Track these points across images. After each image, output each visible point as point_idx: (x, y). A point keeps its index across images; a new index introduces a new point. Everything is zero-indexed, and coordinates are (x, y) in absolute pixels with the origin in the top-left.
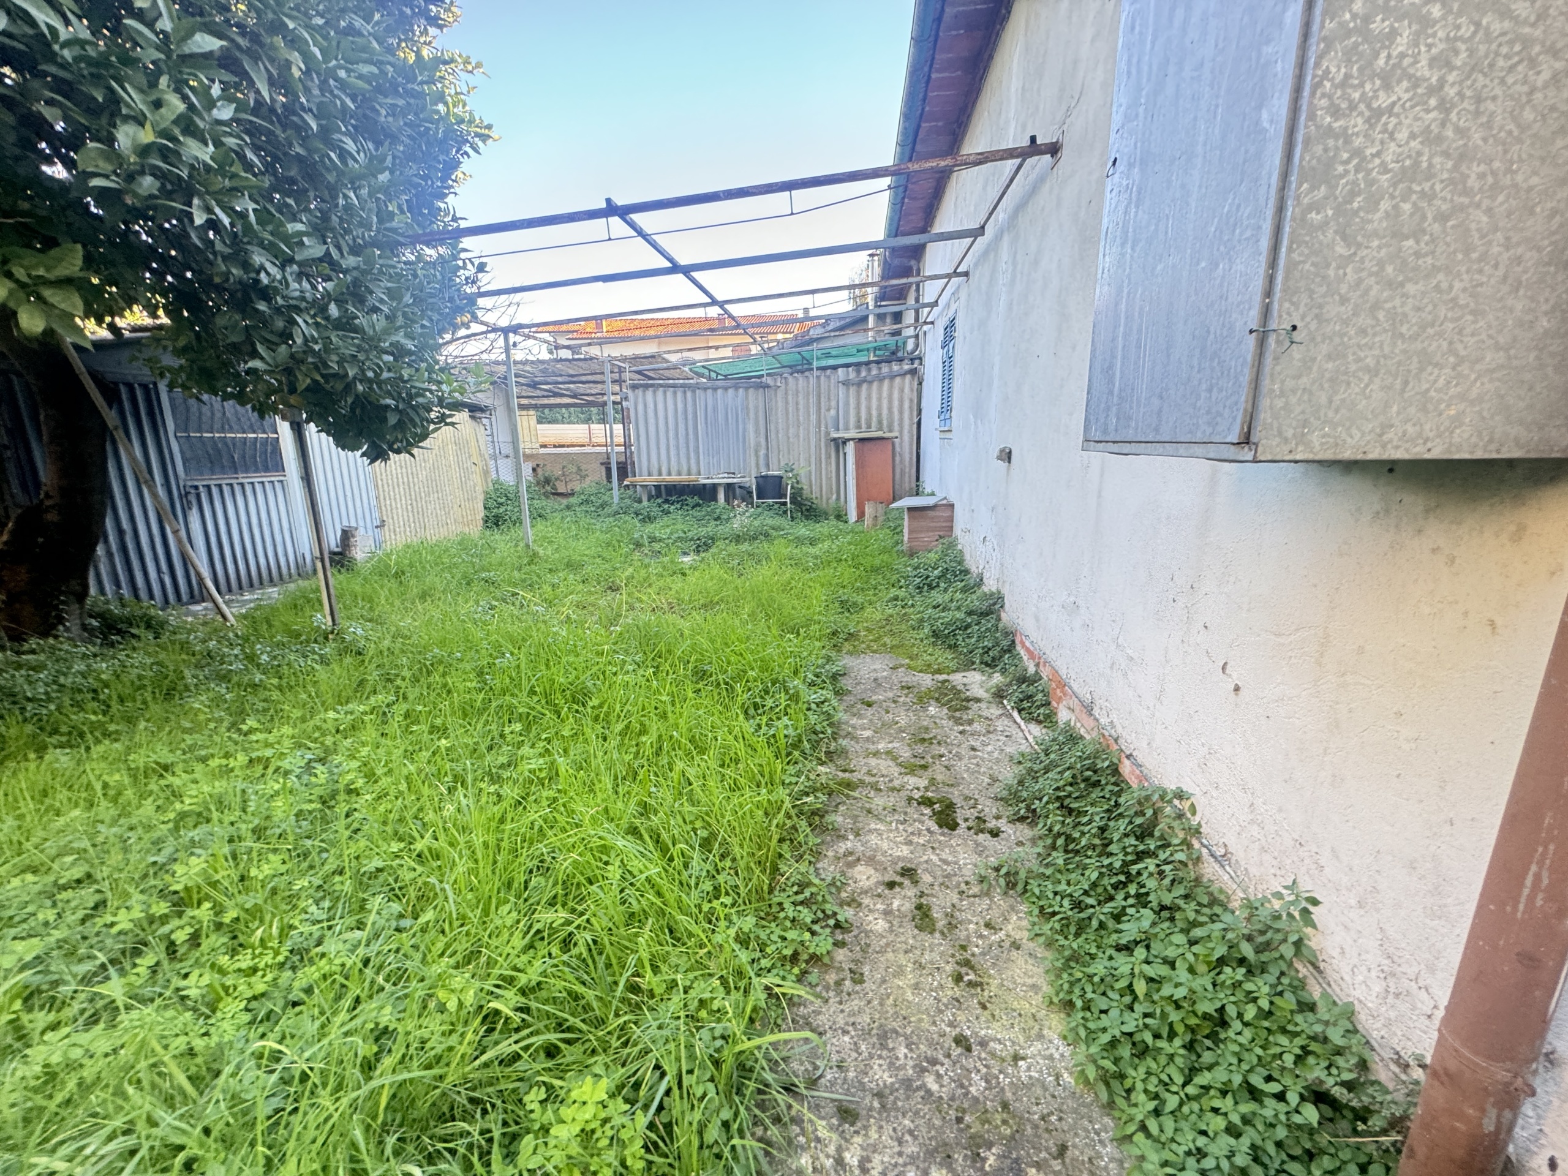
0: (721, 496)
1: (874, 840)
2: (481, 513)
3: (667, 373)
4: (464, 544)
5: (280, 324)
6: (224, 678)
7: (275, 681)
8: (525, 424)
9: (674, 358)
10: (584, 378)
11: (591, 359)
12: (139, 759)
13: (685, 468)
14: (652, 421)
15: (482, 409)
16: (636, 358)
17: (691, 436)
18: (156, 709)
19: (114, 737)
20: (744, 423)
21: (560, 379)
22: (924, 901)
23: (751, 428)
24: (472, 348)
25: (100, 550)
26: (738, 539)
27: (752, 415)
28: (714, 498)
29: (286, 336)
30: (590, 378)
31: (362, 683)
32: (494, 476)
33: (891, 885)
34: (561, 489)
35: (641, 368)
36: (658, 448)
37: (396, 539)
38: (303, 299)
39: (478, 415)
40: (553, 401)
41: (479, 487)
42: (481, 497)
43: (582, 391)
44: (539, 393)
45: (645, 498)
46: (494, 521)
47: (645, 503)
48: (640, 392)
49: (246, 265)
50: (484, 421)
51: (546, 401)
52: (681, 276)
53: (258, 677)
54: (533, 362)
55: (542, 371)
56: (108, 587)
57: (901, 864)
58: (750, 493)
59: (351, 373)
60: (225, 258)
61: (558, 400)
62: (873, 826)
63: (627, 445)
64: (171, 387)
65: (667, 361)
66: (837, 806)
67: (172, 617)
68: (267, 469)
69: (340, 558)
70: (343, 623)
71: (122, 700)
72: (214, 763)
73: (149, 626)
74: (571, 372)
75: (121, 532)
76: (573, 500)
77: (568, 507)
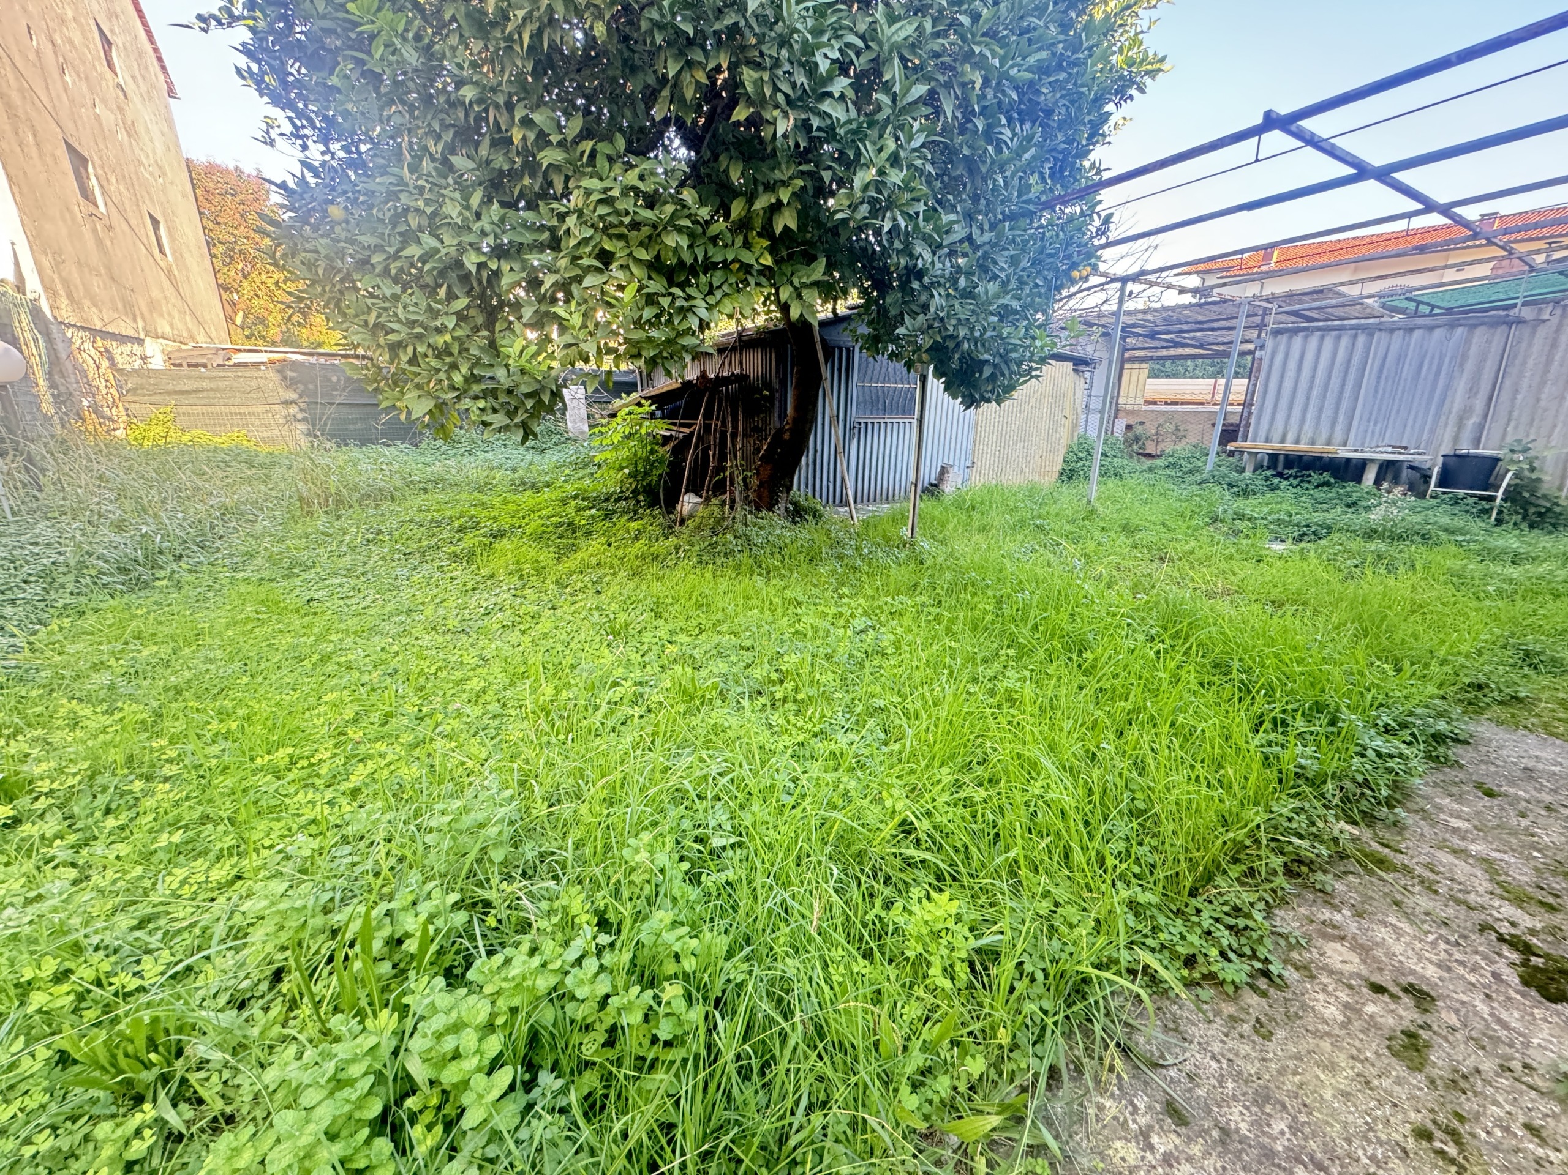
0: (1370, 476)
1: (1382, 933)
2: (1059, 465)
3: (1340, 312)
4: (1032, 492)
5: (923, 298)
6: (840, 557)
7: (866, 568)
8: (1134, 378)
9: (1354, 291)
10: (1215, 325)
11: (1225, 301)
12: (788, 593)
13: (1324, 435)
14: (1291, 374)
15: (1085, 362)
16: (1290, 296)
17: (1347, 394)
18: (804, 567)
19: (782, 577)
20: (1451, 378)
21: (1185, 327)
22: (1424, 1034)
23: (1461, 386)
24: (1093, 300)
25: (803, 460)
26: (1371, 534)
27: (1470, 366)
28: (1358, 479)
29: (925, 308)
30: (1224, 324)
31: (915, 585)
32: (1081, 430)
33: (1378, 989)
34: (1150, 449)
35: (1297, 307)
36: (1290, 408)
37: (978, 480)
38: (943, 276)
39: (1081, 368)
40: (1173, 352)
41: (1063, 440)
42: (1063, 451)
43: (1211, 340)
44: (1157, 344)
45: (1249, 468)
46: (1069, 475)
47: (1248, 474)
48: (1283, 339)
49: (911, 255)
50: (1087, 375)
51: (1164, 353)
52: (1372, 182)
53: (859, 563)
54: (1156, 310)
55: (1165, 319)
56: (803, 487)
57: (1411, 979)
58: (1426, 478)
59: (962, 334)
60: (898, 252)
61: (1180, 351)
62: (1392, 920)
63: (1247, 404)
64: (861, 349)
65: (1339, 294)
66: (1346, 873)
67: (828, 512)
68: (904, 413)
69: (933, 490)
70: (918, 537)
71: (791, 557)
72: (820, 608)
73: (814, 516)
74: (1200, 318)
75: (816, 451)
76: (1159, 462)
77: (1150, 469)
